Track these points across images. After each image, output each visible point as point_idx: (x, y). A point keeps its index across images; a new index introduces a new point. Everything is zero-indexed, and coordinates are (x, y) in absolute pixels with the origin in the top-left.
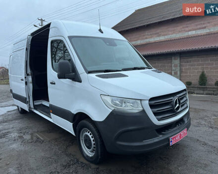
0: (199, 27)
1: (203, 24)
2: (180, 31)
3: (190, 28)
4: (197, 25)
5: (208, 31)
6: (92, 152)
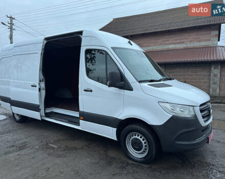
0: (178, 41)
1: (182, 39)
2: (161, 44)
3: (170, 42)
4: (176, 40)
5: (185, 46)
6: (142, 153)
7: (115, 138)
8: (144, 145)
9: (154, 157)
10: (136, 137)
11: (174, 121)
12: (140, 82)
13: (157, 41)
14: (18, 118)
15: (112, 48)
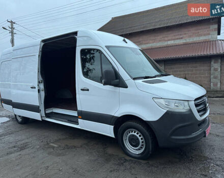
0: (177, 37)
1: (181, 35)
2: (160, 41)
3: (169, 38)
4: (175, 36)
5: (185, 41)
6: (139, 149)
7: (112, 135)
8: (141, 141)
9: (150, 153)
10: (133, 133)
11: (169, 116)
12: (134, 79)
13: (156, 38)
14: (20, 120)
15: (106, 47)
